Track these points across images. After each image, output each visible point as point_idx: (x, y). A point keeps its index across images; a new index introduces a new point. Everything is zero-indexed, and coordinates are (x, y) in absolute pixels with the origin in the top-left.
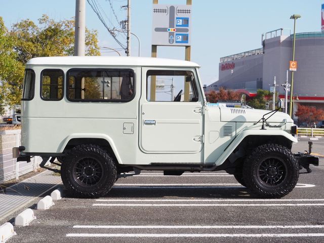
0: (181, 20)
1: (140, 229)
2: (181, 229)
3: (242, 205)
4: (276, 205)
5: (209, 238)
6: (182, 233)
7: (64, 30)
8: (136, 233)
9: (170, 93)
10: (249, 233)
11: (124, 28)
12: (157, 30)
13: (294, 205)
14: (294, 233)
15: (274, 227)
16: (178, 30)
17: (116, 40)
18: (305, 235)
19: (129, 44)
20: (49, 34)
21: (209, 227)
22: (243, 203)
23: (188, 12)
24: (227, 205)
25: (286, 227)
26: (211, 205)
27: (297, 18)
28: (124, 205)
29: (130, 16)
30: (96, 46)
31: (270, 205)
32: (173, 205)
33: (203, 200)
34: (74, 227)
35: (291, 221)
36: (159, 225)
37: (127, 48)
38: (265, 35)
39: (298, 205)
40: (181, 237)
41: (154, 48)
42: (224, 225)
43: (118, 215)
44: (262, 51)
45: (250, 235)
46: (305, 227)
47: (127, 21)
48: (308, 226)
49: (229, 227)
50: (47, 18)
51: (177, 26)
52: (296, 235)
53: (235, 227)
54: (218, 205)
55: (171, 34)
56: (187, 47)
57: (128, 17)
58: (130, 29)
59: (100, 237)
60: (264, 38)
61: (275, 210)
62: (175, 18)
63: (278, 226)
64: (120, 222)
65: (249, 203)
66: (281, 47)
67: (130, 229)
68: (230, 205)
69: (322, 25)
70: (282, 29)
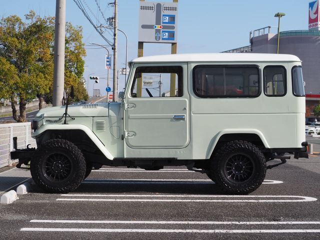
0: (167, 18)
1: (96, 224)
2: (135, 224)
3: (204, 201)
4: (238, 201)
5: (161, 233)
6: (136, 228)
7: (49, 26)
8: (90, 228)
9: (158, 89)
10: (202, 229)
11: (111, 24)
12: (144, 27)
13: (256, 201)
14: (247, 229)
15: (229, 223)
16: (164, 27)
17: (102, 36)
18: (258, 231)
19: (116, 41)
20: (34, 30)
21: (164, 222)
22: (206, 198)
23: (175, 9)
24: (190, 201)
25: (241, 223)
26: (173, 201)
27: (282, 16)
28: (87, 200)
29: (117, 12)
30: (80, 43)
31: (232, 201)
32: (136, 200)
33: (168, 196)
34: (31, 221)
35: (248, 217)
36: (116, 220)
37: (114, 45)
38: (253, 33)
39: (260, 201)
40: (133, 233)
41: (141, 45)
42: (180, 220)
43: (78, 210)
44: (250, 49)
45: (202, 231)
46: (261, 223)
47: (114, 18)
48: (264, 223)
49: (184, 222)
50: (34, 14)
51: (163, 23)
52: (249, 231)
53: (190, 222)
54: (181, 201)
55: (158, 31)
56: (173, 44)
57: (115, 13)
58: (117, 25)
59: (53, 232)
60: (252, 36)
61: (236, 206)
62: (162, 16)
63: (234, 223)
64: (78, 217)
65: (212, 199)
66: (269, 45)
67: (86, 224)
68: (192, 201)
69: (309, 23)
70: (269, 27)
